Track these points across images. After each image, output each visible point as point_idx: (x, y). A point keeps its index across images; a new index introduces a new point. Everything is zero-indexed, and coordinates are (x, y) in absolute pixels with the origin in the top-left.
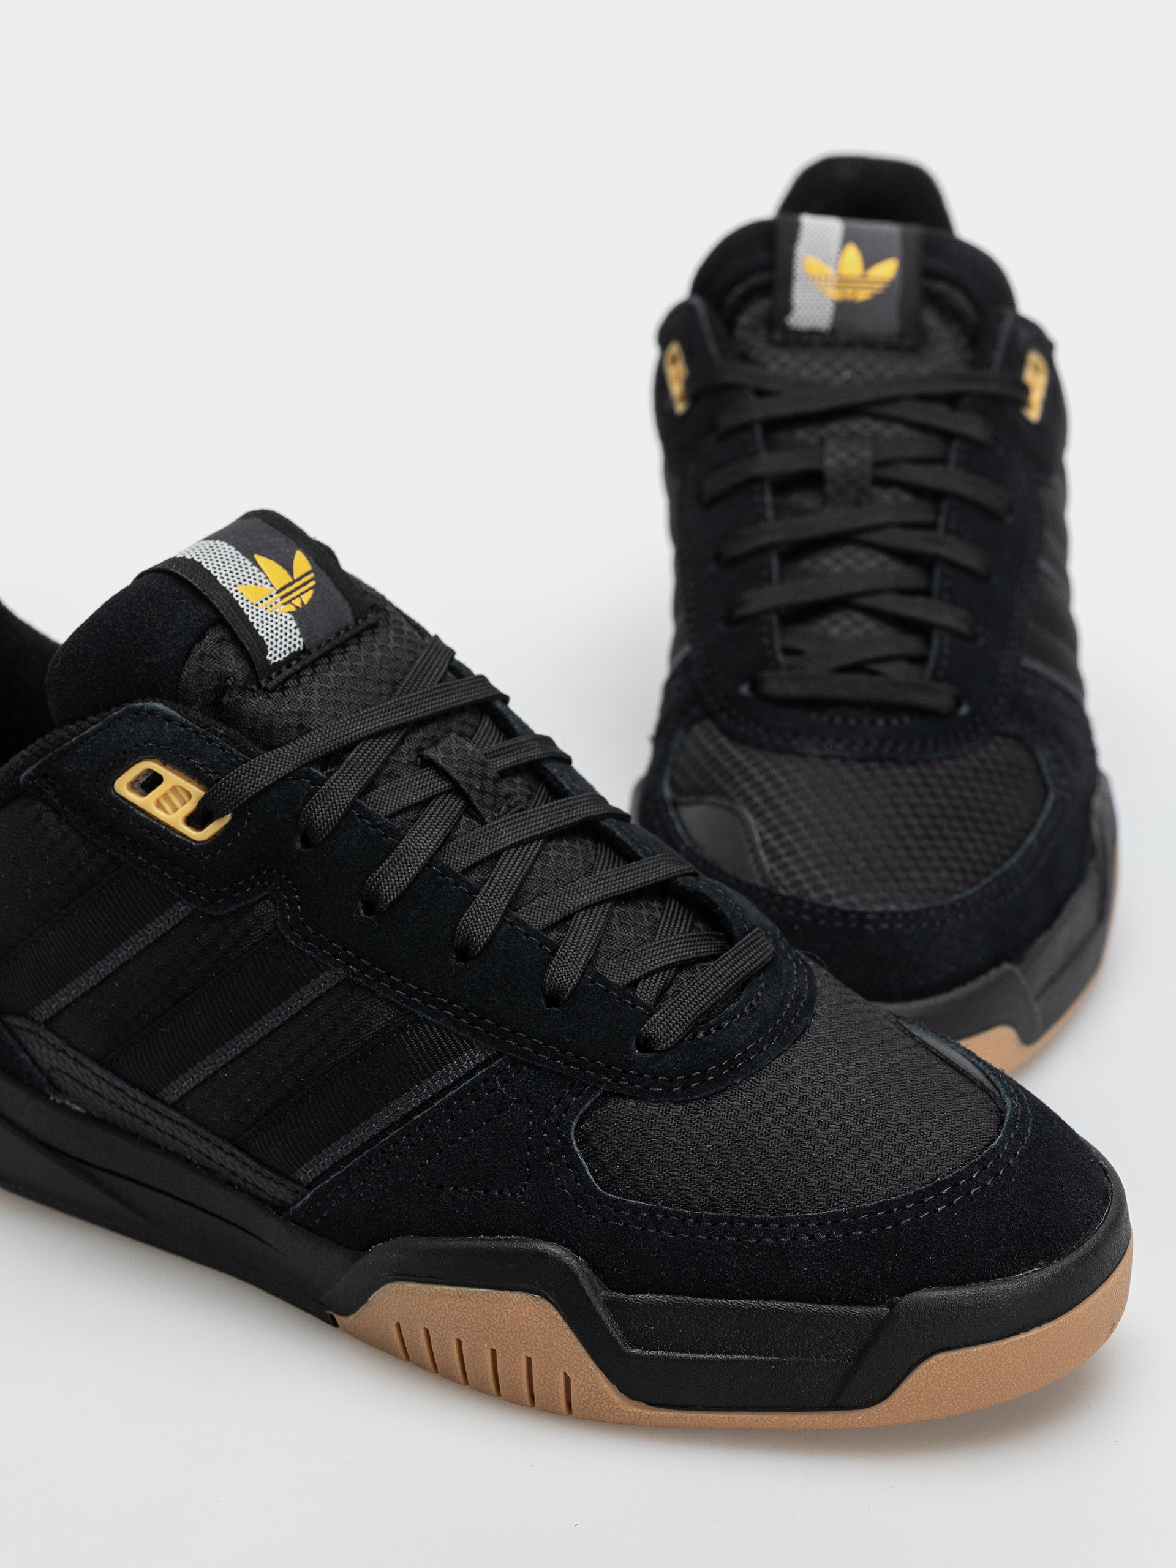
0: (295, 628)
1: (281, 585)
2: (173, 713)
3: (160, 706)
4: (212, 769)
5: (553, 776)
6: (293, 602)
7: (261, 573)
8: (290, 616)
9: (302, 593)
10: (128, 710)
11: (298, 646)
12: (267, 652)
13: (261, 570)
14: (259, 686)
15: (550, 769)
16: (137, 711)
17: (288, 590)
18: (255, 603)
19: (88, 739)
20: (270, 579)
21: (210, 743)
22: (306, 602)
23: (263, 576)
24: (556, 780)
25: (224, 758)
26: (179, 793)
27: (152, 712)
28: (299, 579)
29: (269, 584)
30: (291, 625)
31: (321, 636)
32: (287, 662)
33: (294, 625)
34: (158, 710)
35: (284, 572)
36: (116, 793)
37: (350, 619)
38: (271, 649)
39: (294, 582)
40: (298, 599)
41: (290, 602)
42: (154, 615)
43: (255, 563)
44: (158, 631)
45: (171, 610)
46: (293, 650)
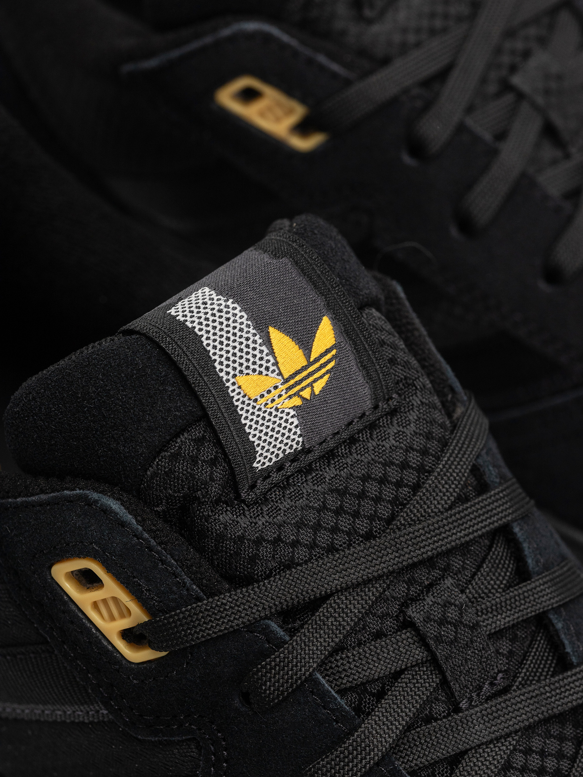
0: (296, 427)
1: (293, 371)
2: (129, 518)
3: (115, 505)
4: (158, 597)
5: (556, 631)
6: (301, 393)
7: (270, 358)
8: (292, 413)
9: (315, 381)
10: (80, 498)
11: (295, 446)
12: (255, 458)
13: (272, 352)
14: (238, 496)
15: (555, 621)
16: (90, 503)
17: (298, 378)
18: (253, 398)
19: (33, 506)
20: (279, 365)
21: (163, 564)
22: (317, 392)
23: (272, 361)
24: (559, 637)
25: (175, 588)
26: (120, 606)
27: (106, 511)
28: (317, 360)
29: (277, 371)
30: (292, 423)
31: (328, 431)
32: (279, 466)
33: (296, 422)
34: (112, 511)
35: (300, 353)
36: (52, 578)
37: (368, 404)
38: (261, 455)
39: (310, 364)
40: (308, 390)
41: (297, 394)
42: (131, 398)
43: (268, 342)
44: (131, 418)
45: (151, 397)
46: (288, 451)
